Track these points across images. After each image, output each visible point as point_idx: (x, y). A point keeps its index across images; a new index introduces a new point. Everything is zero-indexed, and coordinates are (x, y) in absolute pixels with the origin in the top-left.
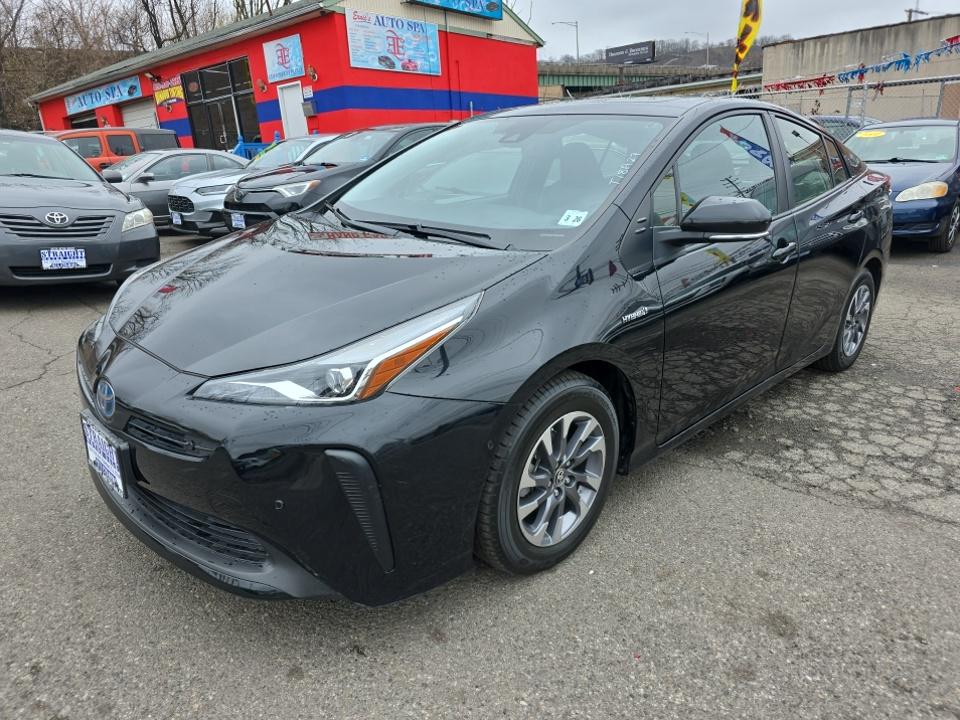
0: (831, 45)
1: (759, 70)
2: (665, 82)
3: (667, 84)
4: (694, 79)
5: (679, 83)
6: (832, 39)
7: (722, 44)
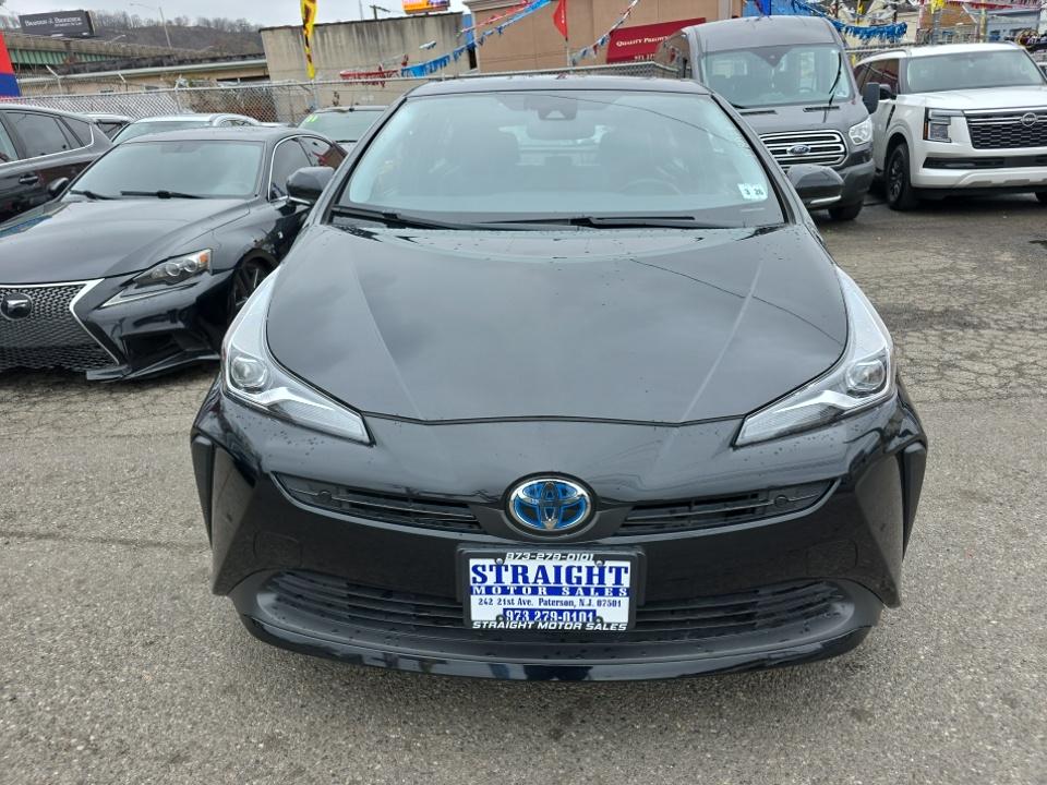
0: (330, 34)
1: (261, 55)
2: (144, 62)
3: (147, 66)
4: (181, 62)
5: (162, 65)
6: (329, 28)
7: (170, 22)
